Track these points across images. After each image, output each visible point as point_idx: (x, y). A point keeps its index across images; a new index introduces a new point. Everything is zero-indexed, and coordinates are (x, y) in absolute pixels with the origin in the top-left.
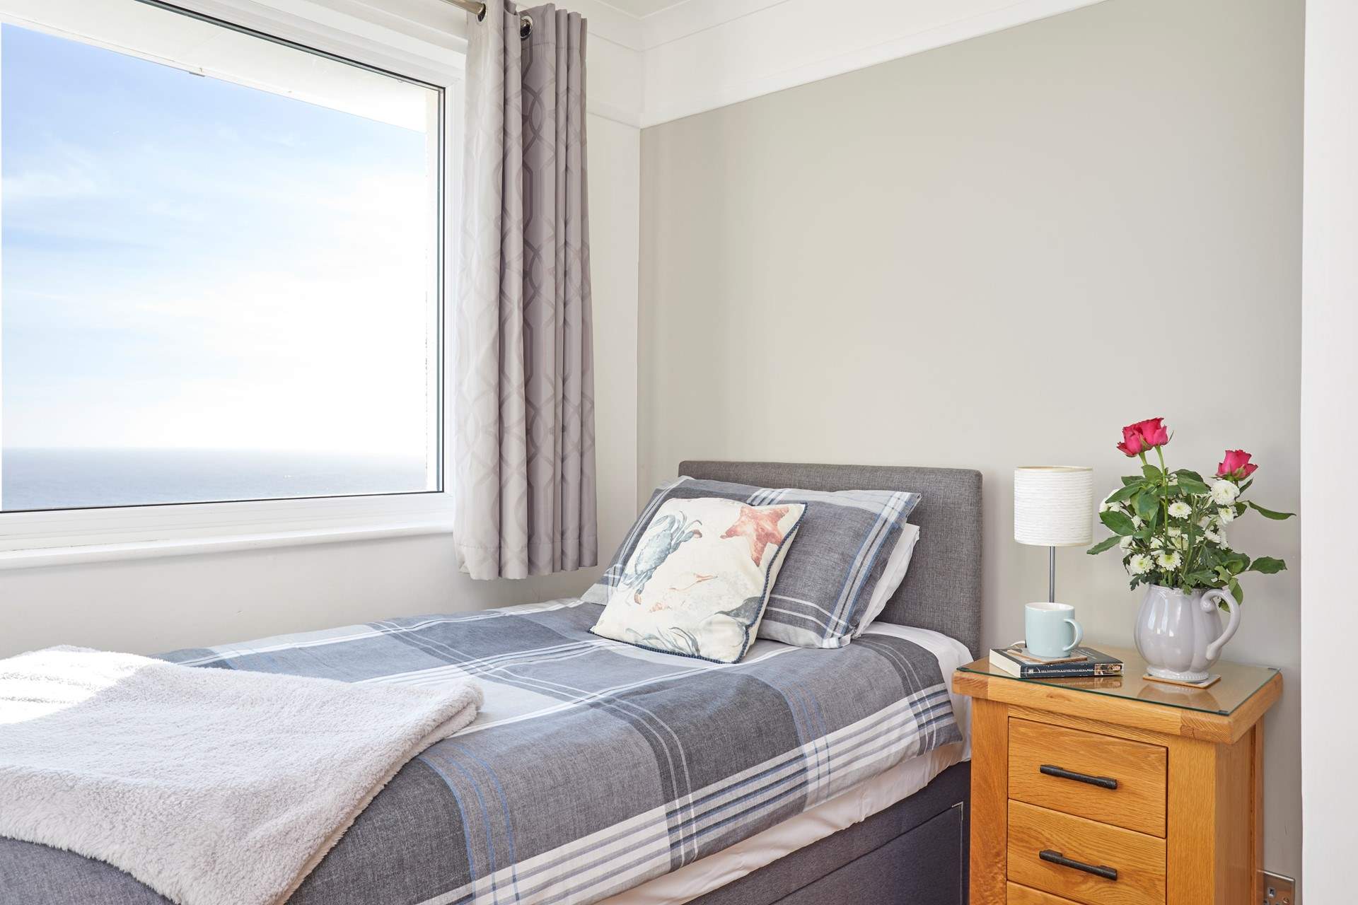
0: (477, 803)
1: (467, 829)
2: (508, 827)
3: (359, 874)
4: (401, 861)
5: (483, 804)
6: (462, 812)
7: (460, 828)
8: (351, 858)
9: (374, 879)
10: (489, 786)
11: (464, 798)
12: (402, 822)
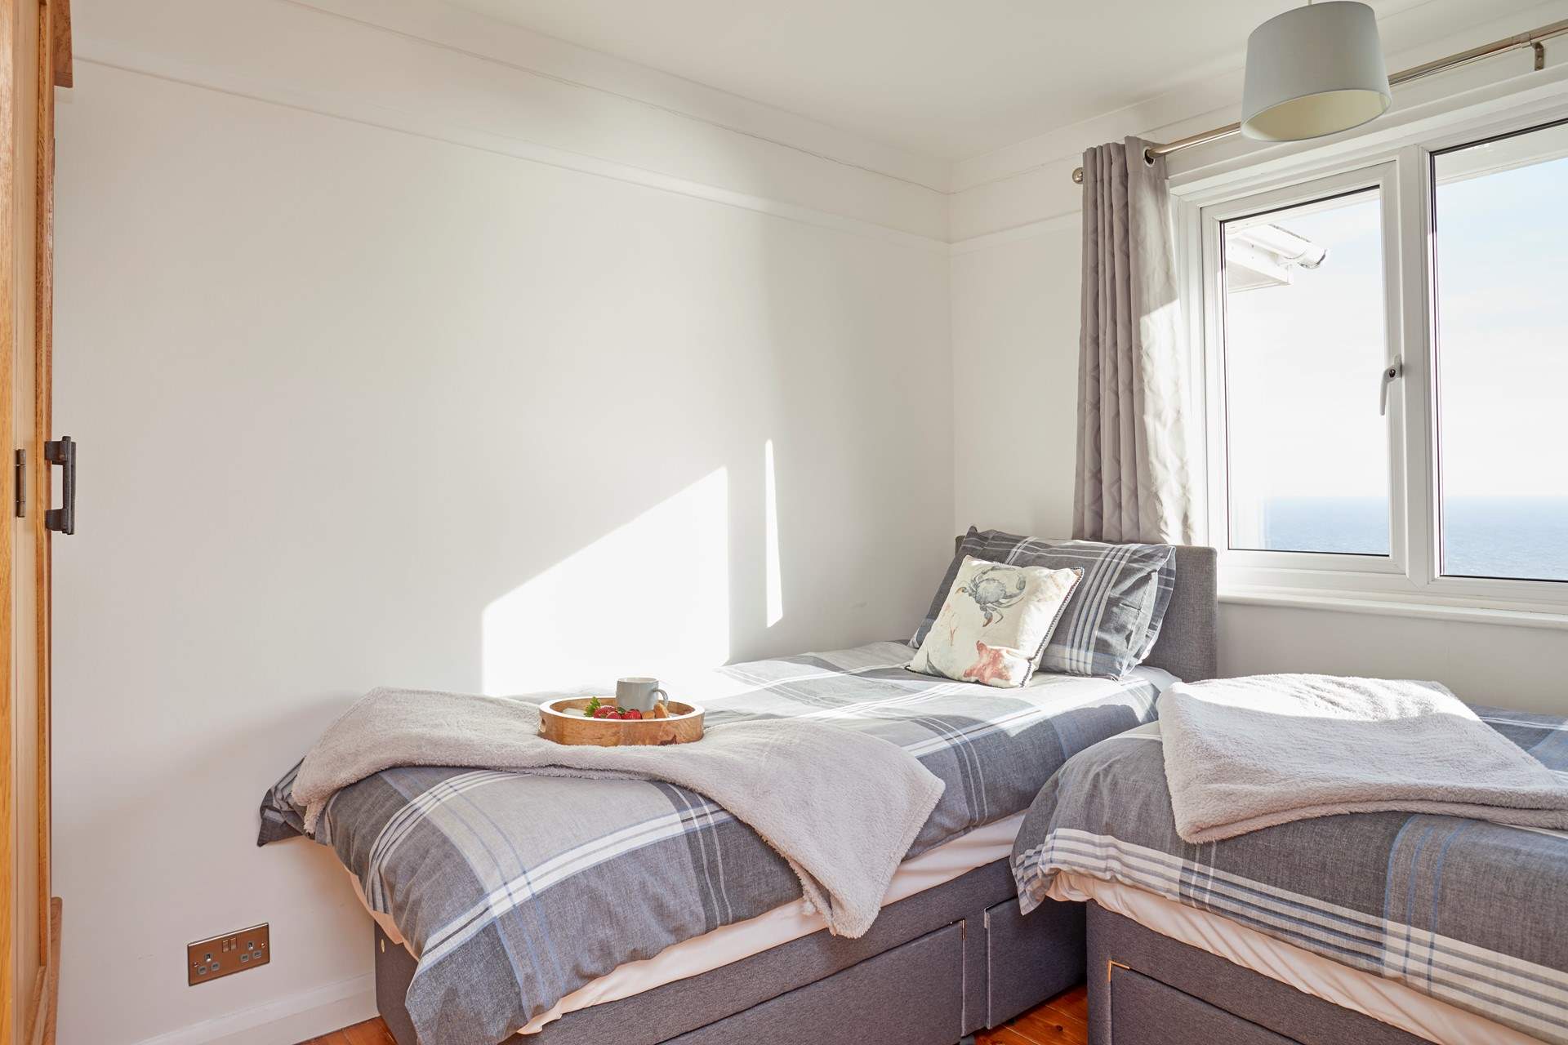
0: (1409, 860)
1: (1390, 875)
2: (1435, 897)
3: (1290, 854)
4: (1324, 865)
5: (1415, 866)
6: (1390, 859)
7: (1385, 870)
8: (1287, 840)
9: (1299, 864)
10: (1431, 855)
11: (1399, 851)
12: (1336, 839)
